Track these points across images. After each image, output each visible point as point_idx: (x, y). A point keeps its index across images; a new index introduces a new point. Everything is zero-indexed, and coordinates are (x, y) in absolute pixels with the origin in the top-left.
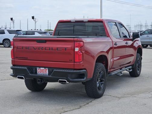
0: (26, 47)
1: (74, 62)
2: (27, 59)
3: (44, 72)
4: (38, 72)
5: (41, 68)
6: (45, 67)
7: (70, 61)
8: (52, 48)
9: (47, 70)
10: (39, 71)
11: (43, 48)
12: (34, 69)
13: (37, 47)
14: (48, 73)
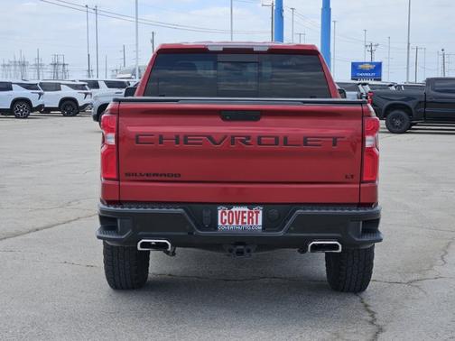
0: (177, 137)
1: (361, 182)
2: (177, 179)
3: (246, 220)
4: (220, 224)
5: (235, 209)
6: (250, 205)
7: (347, 180)
8: (286, 138)
9: (257, 213)
10: (225, 217)
11: (249, 138)
12: (206, 214)
13: (226, 137)
14: (260, 223)
